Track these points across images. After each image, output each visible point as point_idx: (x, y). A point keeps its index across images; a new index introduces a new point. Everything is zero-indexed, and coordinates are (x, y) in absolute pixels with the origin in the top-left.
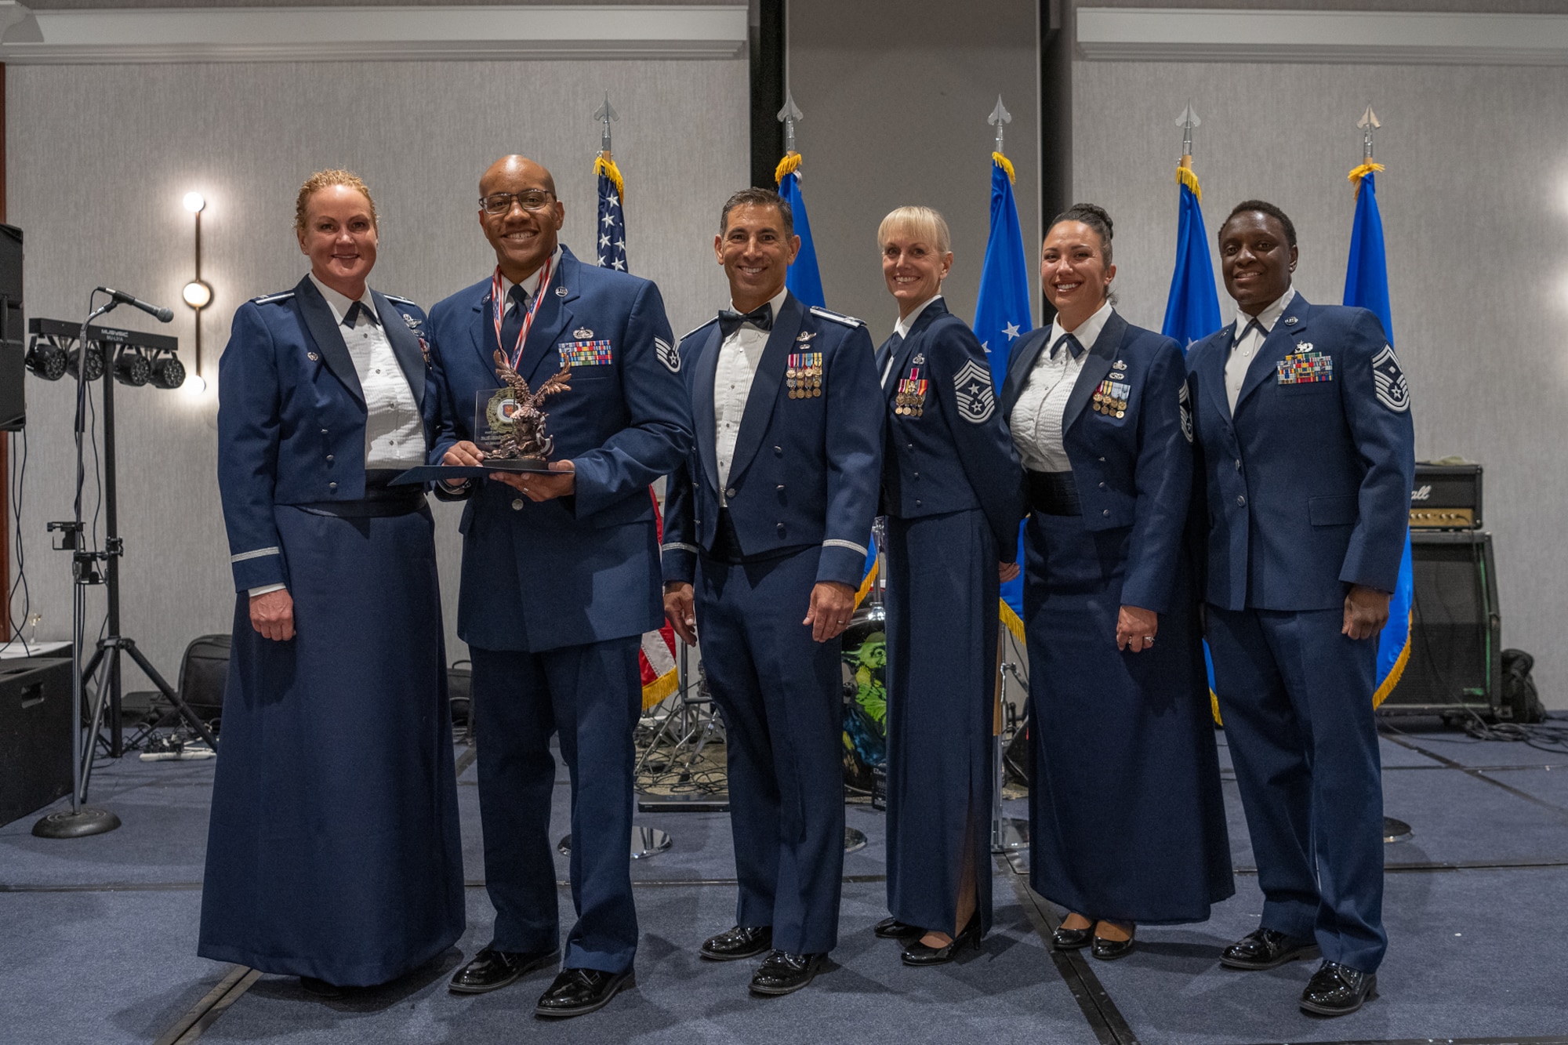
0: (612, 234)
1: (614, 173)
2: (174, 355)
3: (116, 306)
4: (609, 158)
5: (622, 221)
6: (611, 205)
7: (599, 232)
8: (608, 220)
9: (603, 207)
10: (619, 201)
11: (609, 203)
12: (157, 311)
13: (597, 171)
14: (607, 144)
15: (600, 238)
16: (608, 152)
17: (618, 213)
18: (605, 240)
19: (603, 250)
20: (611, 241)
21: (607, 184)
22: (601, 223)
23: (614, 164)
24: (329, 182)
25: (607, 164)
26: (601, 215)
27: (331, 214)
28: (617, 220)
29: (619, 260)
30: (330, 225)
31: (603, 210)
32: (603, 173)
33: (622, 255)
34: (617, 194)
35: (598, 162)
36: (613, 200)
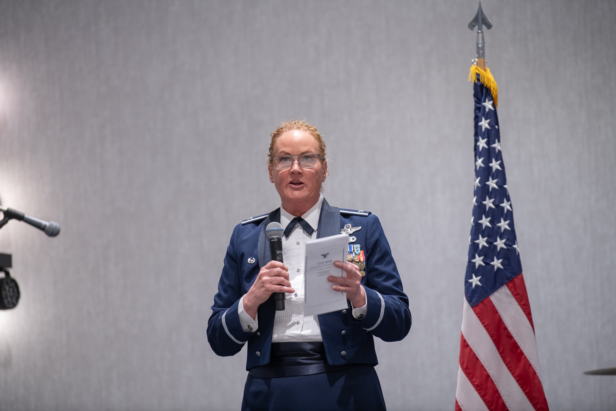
0: (488, 137)
1: (489, 80)
2: (7, 274)
3: (7, 222)
4: (482, 64)
5: (497, 124)
6: (487, 110)
7: (476, 135)
8: (484, 124)
9: (479, 112)
10: (494, 105)
11: (484, 107)
12: (45, 226)
13: (472, 78)
14: (480, 52)
15: (476, 141)
16: (482, 60)
17: (493, 116)
18: (482, 143)
19: (480, 153)
20: (488, 143)
21: (482, 90)
22: (477, 127)
23: (488, 70)
24: (290, 129)
25: (481, 71)
26: (477, 119)
27: (287, 150)
28: (493, 124)
29: (496, 161)
30: (286, 157)
31: (479, 114)
32: (478, 80)
33: (499, 156)
34: (492, 99)
35: (473, 69)
36: (488, 105)
